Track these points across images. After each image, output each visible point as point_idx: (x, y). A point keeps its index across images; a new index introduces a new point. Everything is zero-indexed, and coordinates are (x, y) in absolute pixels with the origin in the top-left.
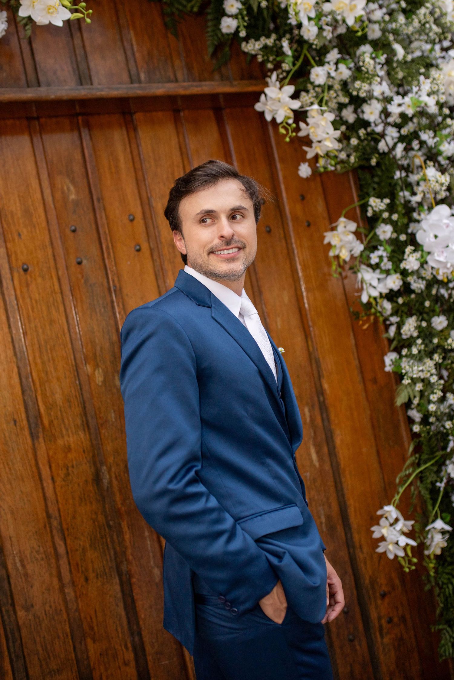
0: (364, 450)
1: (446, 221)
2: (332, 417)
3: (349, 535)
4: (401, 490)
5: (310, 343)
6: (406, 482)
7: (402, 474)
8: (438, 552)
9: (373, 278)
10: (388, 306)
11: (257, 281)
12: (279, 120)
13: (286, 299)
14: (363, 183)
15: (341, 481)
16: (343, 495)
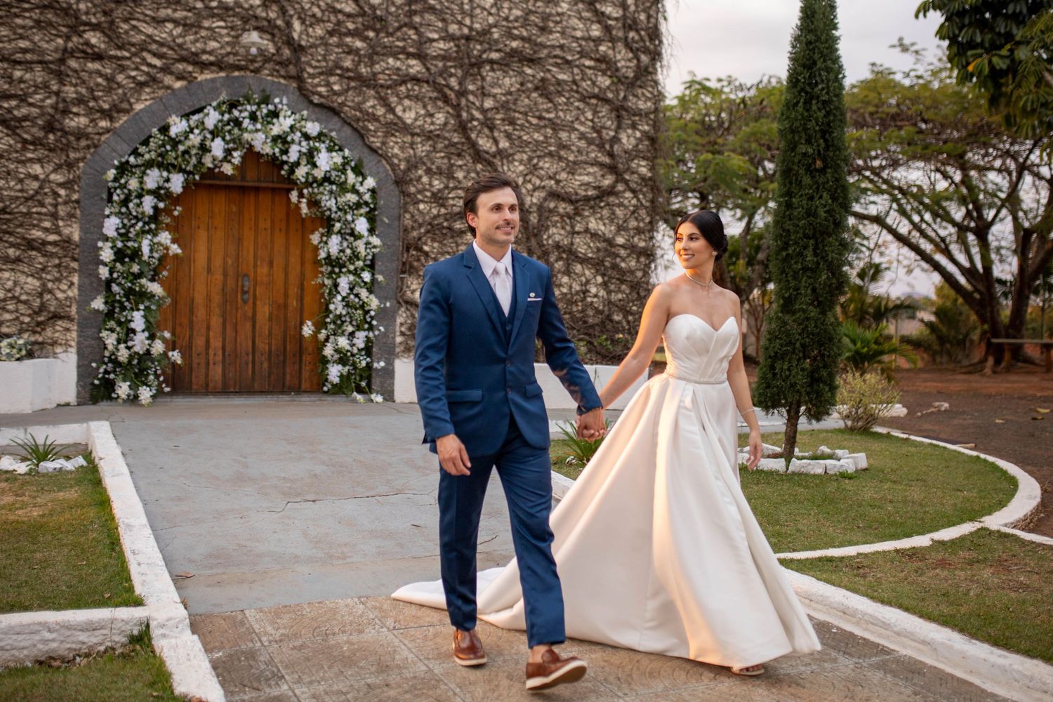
4: (315, 319)
6: (317, 316)
7: (317, 314)
9: (321, 253)
10: (323, 262)
12: (293, 201)
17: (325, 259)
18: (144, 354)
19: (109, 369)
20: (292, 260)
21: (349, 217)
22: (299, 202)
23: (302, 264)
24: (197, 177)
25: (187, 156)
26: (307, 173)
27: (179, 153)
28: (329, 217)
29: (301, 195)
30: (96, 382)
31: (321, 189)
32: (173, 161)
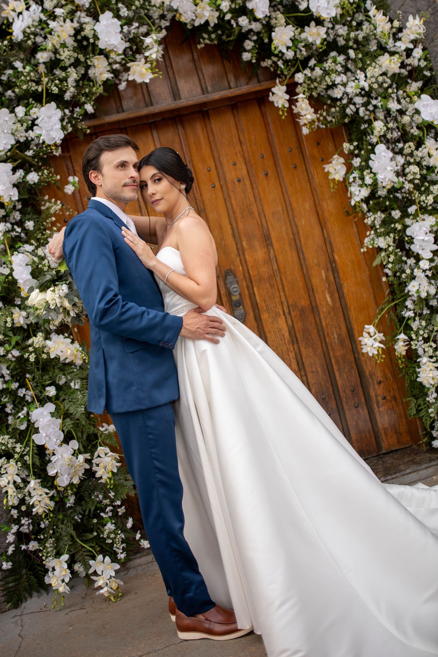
0: (364, 296)
1: (383, 154)
2: (341, 275)
3: (354, 346)
4: (379, 317)
5: (325, 232)
6: (382, 311)
7: (381, 307)
8: (404, 353)
9: (356, 190)
10: (364, 206)
11: (288, 198)
12: (280, 106)
13: (307, 206)
14: (351, 131)
15: (348, 314)
16: (350, 322)
17: (366, 200)
18: (82, 481)
19: (25, 529)
20: (302, 222)
21: (393, 106)
22: (292, 102)
23: (322, 224)
24: (89, 108)
25: (58, 72)
26: (293, 40)
27: (42, 69)
28: (356, 118)
29: (292, 89)
30: (6, 566)
31: (328, 64)
32: (34, 87)
